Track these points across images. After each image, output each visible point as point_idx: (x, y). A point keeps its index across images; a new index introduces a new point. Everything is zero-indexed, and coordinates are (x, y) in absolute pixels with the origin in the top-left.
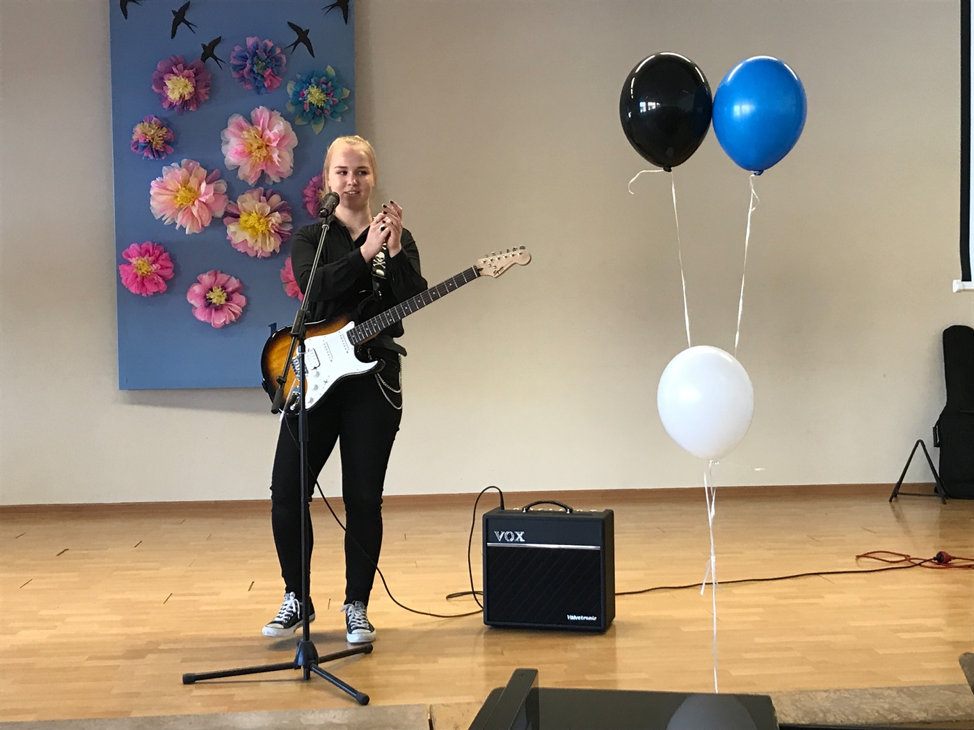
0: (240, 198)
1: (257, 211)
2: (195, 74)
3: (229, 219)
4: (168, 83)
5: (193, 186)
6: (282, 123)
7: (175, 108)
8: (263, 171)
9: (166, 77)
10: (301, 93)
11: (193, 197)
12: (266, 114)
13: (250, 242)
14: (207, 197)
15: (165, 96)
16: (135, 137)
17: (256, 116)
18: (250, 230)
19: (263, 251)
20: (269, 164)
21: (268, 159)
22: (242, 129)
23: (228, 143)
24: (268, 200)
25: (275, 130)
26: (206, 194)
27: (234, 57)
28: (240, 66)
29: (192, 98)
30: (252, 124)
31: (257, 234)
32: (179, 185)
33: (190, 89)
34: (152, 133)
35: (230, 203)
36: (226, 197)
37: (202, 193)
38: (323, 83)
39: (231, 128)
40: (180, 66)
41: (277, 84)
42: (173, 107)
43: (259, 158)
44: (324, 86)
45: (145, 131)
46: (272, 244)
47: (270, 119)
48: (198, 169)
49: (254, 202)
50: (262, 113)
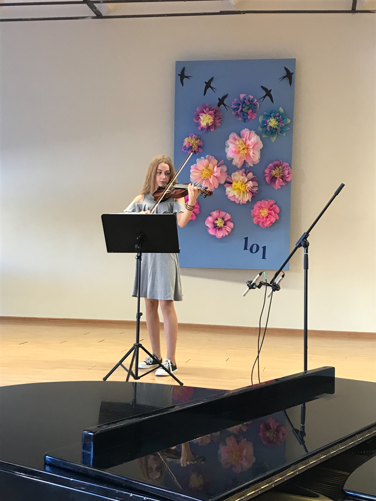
0: (233, 174)
1: (241, 181)
2: (214, 113)
3: (227, 184)
4: (201, 118)
5: (211, 168)
6: (255, 136)
7: (204, 131)
8: (245, 161)
9: (200, 114)
10: (266, 122)
11: (210, 174)
12: (248, 132)
13: (237, 196)
14: (217, 173)
15: (200, 124)
16: (184, 144)
17: (243, 133)
18: (237, 190)
19: (243, 200)
20: (248, 157)
21: (248, 155)
22: (235, 140)
23: (228, 147)
24: (246, 176)
25: (252, 140)
26: (216, 172)
27: (233, 104)
28: (237, 108)
29: (212, 125)
30: (241, 138)
31: (240, 192)
32: (204, 167)
33: (212, 120)
34: (192, 142)
35: (228, 177)
36: (226, 173)
37: (215, 171)
38: (277, 116)
39: (231, 140)
40: (208, 109)
41: (254, 117)
42: (203, 130)
43: (244, 154)
44: (278, 118)
45: (189, 141)
46: (248, 197)
47: (250, 134)
48: (213, 160)
49: (239, 176)
50: (246, 132)
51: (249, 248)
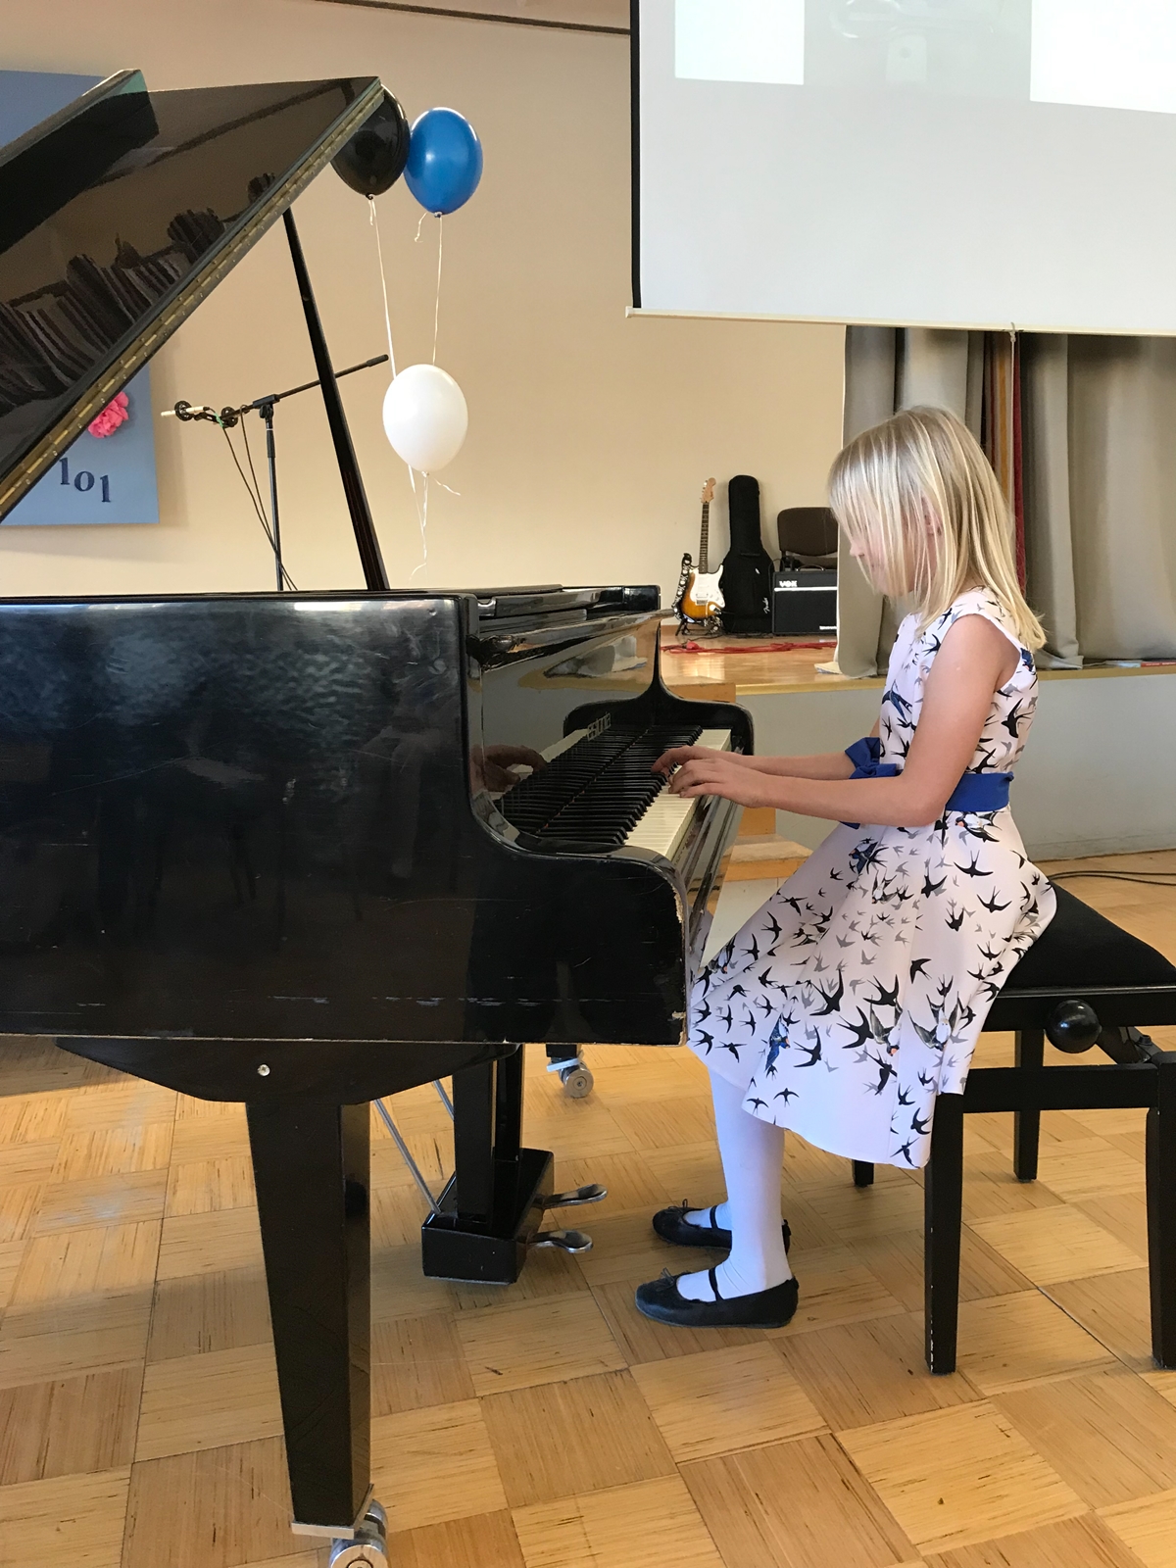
51: (72, 479)
